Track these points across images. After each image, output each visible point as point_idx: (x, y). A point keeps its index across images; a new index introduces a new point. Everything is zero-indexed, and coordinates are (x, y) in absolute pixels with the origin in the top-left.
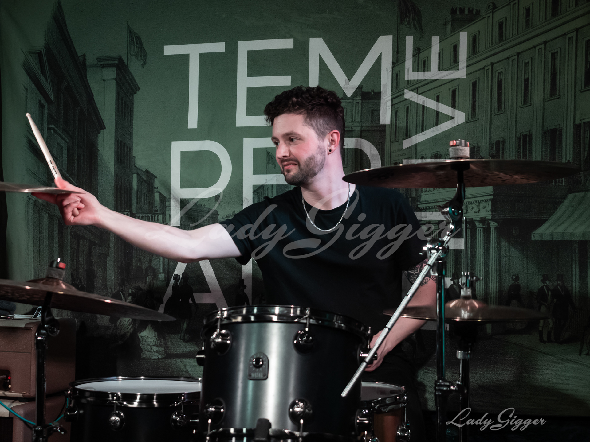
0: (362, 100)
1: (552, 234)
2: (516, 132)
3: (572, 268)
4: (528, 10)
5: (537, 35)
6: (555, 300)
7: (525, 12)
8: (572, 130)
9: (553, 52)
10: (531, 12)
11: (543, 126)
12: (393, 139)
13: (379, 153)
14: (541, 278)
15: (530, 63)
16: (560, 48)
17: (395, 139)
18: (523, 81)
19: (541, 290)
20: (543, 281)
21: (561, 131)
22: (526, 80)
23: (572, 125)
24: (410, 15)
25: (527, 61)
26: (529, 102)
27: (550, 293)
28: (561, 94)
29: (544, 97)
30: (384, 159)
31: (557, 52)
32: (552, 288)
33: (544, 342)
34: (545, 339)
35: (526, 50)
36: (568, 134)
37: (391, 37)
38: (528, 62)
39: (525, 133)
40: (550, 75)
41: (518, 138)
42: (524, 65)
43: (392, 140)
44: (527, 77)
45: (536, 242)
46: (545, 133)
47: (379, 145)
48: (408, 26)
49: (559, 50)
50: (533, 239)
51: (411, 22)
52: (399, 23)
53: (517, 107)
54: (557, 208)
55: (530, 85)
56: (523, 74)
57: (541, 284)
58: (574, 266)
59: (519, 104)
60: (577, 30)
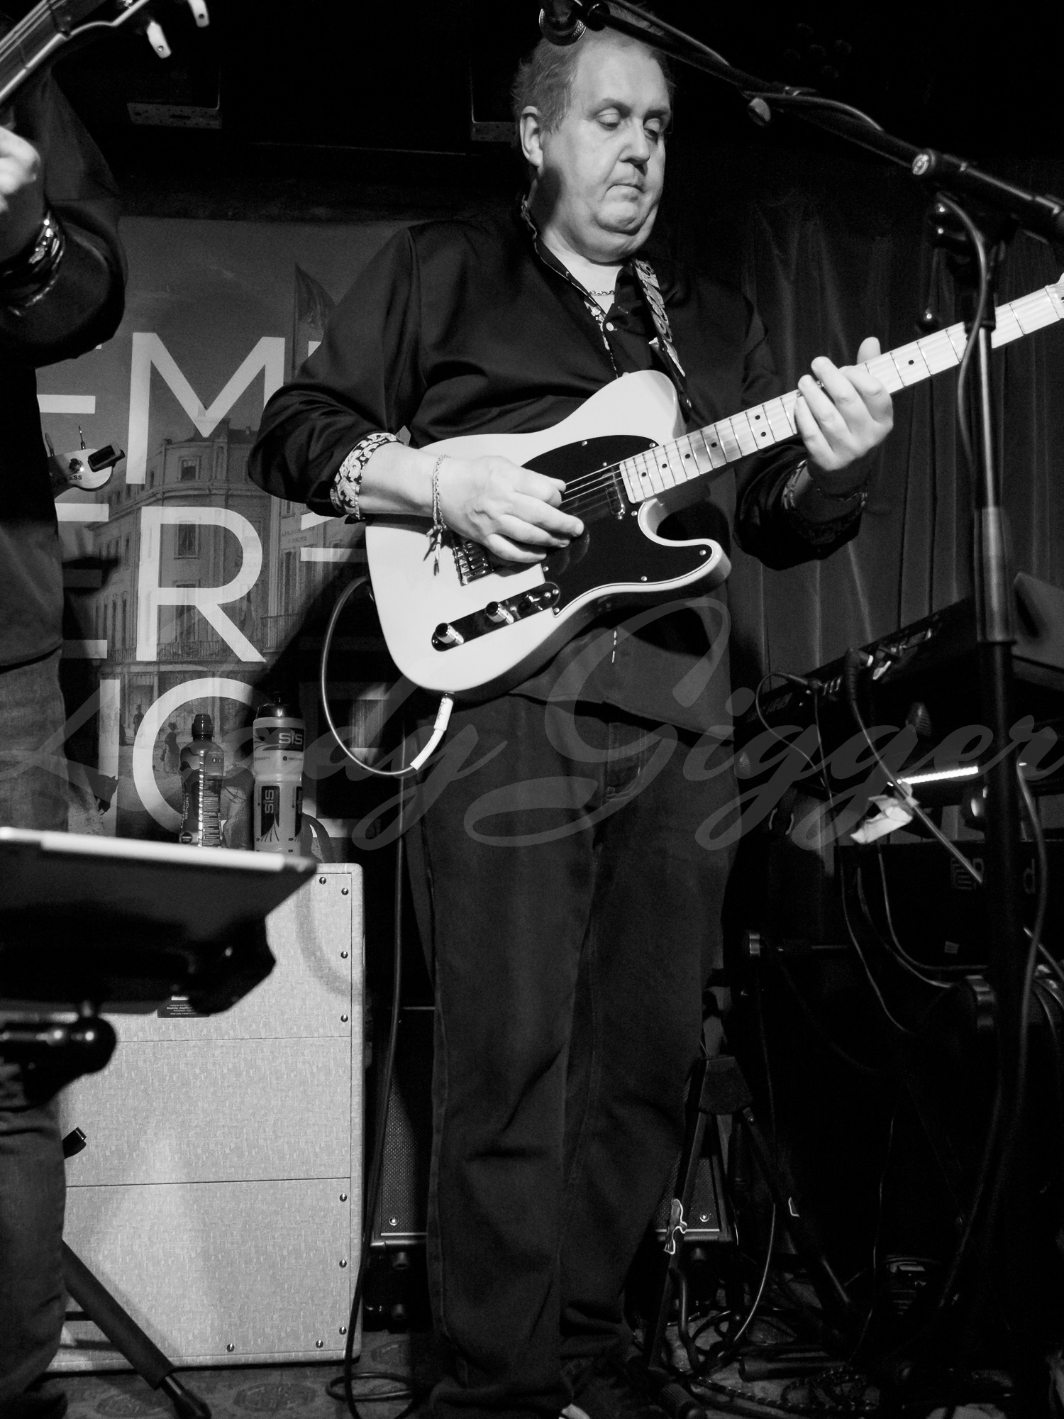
0: (229, 443)
12: (284, 512)
13: (259, 535)
17: (288, 512)
24: (316, 306)
30: (268, 545)
37: (282, 341)
43: (282, 514)
47: (260, 522)
48: (313, 325)
51: (318, 318)
52: (297, 317)
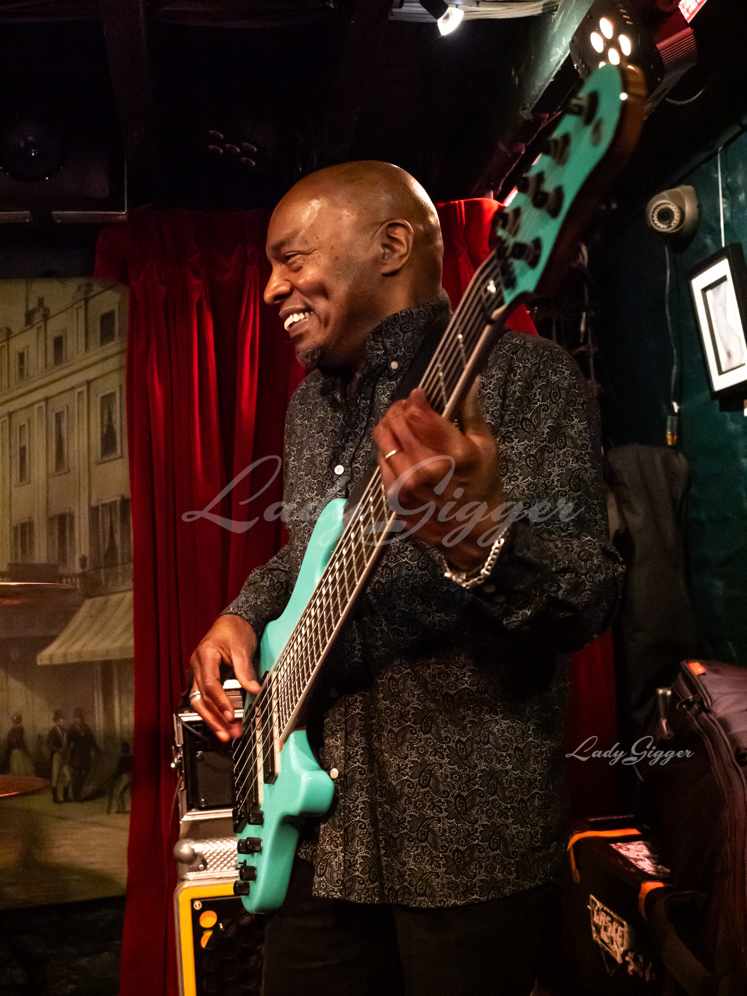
1: (65, 655)
2: (11, 520)
3: (93, 698)
4: (21, 356)
5: (36, 389)
6: (72, 744)
7: (18, 358)
8: (87, 516)
9: (58, 411)
10: (26, 358)
11: (47, 510)
14: (52, 715)
15: (27, 425)
16: (67, 407)
18: (18, 451)
19: (53, 732)
20: (56, 719)
21: (72, 516)
22: (23, 450)
23: (86, 508)
25: (22, 424)
26: (28, 479)
27: (65, 735)
28: (71, 466)
29: (47, 471)
31: (62, 412)
32: (67, 727)
33: (60, 803)
34: (61, 798)
35: (21, 409)
36: (82, 521)
38: (24, 425)
39: (24, 521)
40: (54, 443)
41: (14, 528)
42: (18, 429)
44: (23, 444)
45: (44, 667)
46: (50, 520)
49: (65, 408)
50: (39, 663)
53: (10, 485)
54: (70, 620)
55: (27, 456)
56: (18, 442)
57: (52, 724)
58: (96, 695)
59: (14, 480)
60: (89, 383)
